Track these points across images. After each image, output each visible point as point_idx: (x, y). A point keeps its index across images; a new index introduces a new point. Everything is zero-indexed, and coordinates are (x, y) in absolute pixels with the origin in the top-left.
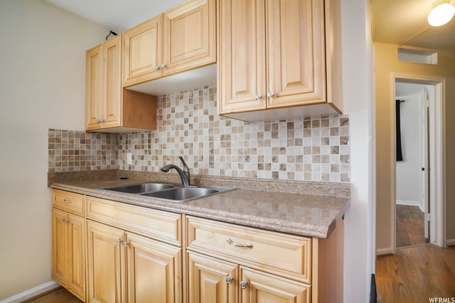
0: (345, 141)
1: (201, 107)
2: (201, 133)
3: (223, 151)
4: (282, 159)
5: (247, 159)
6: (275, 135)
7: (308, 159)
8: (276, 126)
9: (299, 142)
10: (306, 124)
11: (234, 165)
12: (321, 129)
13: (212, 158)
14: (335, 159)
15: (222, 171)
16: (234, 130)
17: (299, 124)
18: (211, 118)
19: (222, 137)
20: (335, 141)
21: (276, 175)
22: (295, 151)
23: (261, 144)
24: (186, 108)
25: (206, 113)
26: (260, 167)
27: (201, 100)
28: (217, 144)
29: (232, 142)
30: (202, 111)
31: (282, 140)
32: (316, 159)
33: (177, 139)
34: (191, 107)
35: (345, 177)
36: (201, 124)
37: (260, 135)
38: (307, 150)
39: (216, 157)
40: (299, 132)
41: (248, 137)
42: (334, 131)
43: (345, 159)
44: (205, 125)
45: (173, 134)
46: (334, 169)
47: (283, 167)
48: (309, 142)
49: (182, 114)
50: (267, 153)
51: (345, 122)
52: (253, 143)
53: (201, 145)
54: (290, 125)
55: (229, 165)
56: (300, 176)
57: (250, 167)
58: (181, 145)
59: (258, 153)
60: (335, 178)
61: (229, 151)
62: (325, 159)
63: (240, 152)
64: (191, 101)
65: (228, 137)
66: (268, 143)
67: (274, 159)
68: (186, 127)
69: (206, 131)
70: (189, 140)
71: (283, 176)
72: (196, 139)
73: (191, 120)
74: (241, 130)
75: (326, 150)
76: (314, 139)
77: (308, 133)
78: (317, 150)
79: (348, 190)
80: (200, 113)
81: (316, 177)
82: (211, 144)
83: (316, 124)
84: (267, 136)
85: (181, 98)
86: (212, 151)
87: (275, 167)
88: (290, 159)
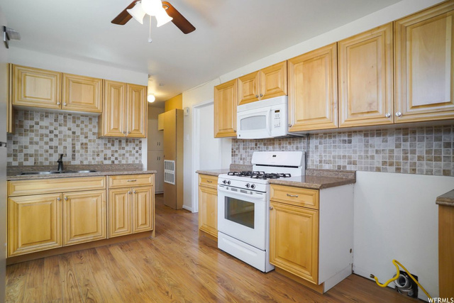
0: (140, 149)
1: (66, 125)
2: (65, 140)
3: (82, 151)
4: (116, 155)
5: (98, 155)
6: (113, 145)
7: (127, 155)
8: (113, 141)
9: (123, 148)
10: (127, 141)
11: (90, 159)
12: (132, 144)
13: (74, 155)
14: (137, 155)
15: (81, 162)
16: (90, 141)
17: (124, 141)
18: (74, 133)
19: (82, 144)
20: (137, 148)
21: (113, 162)
22: (122, 152)
23: (106, 148)
24: (51, 124)
25: (69, 129)
26: (105, 159)
27: (65, 121)
28: (78, 147)
29: (89, 147)
30: (66, 128)
31: (116, 147)
32: (130, 155)
33: (42, 143)
34: (56, 124)
35: (140, 161)
36: (65, 136)
37: (105, 144)
38: (127, 152)
39: (76, 154)
40: (124, 144)
41: (99, 145)
42: (137, 145)
43: (140, 155)
44: (69, 136)
45: (36, 139)
46: (137, 158)
47: (116, 159)
48: (127, 148)
49: (47, 128)
50: (109, 153)
51: (140, 142)
52: (101, 148)
53: (65, 147)
54: (120, 141)
55: (87, 159)
56: (124, 162)
57: (99, 159)
58: (47, 147)
59: (104, 153)
60: (137, 162)
61: (87, 151)
62: (134, 155)
63: (94, 152)
64: (56, 120)
65: (86, 144)
66: (109, 148)
67: (112, 155)
68: (52, 136)
69: (69, 140)
70: (53, 144)
71: (116, 162)
72: (60, 144)
73: (56, 132)
74: (94, 141)
75: (134, 152)
76: (130, 147)
77: (127, 145)
78: (131, 151)
79: (142, 165)
80: (64, 129)
81: (130, 162)
82: (74, 147)
83: (130, 142)
84: (109, 145)
85: (47, 116)
86: (74, 151)
87: (113, 159)
88: (120, 155)
